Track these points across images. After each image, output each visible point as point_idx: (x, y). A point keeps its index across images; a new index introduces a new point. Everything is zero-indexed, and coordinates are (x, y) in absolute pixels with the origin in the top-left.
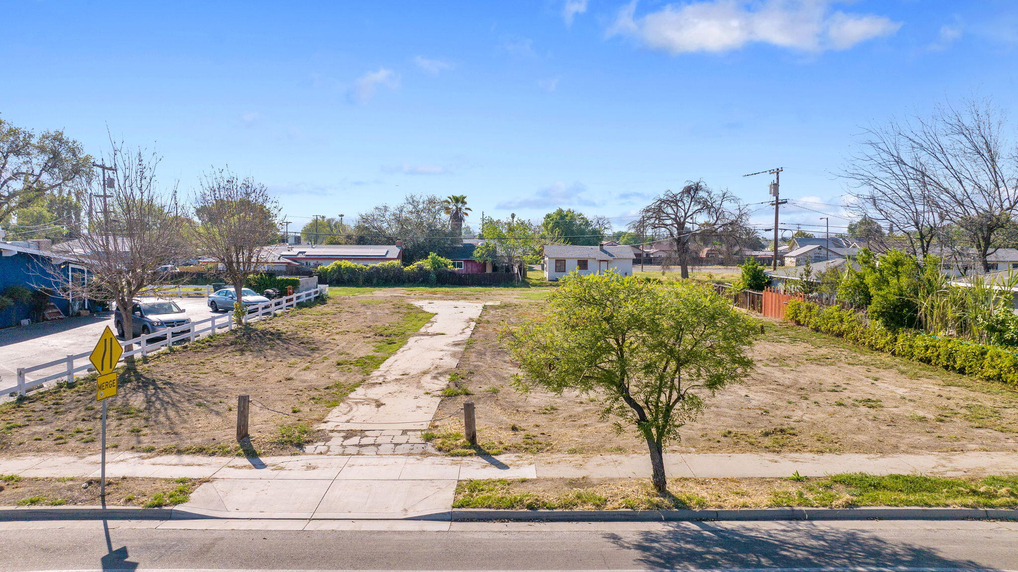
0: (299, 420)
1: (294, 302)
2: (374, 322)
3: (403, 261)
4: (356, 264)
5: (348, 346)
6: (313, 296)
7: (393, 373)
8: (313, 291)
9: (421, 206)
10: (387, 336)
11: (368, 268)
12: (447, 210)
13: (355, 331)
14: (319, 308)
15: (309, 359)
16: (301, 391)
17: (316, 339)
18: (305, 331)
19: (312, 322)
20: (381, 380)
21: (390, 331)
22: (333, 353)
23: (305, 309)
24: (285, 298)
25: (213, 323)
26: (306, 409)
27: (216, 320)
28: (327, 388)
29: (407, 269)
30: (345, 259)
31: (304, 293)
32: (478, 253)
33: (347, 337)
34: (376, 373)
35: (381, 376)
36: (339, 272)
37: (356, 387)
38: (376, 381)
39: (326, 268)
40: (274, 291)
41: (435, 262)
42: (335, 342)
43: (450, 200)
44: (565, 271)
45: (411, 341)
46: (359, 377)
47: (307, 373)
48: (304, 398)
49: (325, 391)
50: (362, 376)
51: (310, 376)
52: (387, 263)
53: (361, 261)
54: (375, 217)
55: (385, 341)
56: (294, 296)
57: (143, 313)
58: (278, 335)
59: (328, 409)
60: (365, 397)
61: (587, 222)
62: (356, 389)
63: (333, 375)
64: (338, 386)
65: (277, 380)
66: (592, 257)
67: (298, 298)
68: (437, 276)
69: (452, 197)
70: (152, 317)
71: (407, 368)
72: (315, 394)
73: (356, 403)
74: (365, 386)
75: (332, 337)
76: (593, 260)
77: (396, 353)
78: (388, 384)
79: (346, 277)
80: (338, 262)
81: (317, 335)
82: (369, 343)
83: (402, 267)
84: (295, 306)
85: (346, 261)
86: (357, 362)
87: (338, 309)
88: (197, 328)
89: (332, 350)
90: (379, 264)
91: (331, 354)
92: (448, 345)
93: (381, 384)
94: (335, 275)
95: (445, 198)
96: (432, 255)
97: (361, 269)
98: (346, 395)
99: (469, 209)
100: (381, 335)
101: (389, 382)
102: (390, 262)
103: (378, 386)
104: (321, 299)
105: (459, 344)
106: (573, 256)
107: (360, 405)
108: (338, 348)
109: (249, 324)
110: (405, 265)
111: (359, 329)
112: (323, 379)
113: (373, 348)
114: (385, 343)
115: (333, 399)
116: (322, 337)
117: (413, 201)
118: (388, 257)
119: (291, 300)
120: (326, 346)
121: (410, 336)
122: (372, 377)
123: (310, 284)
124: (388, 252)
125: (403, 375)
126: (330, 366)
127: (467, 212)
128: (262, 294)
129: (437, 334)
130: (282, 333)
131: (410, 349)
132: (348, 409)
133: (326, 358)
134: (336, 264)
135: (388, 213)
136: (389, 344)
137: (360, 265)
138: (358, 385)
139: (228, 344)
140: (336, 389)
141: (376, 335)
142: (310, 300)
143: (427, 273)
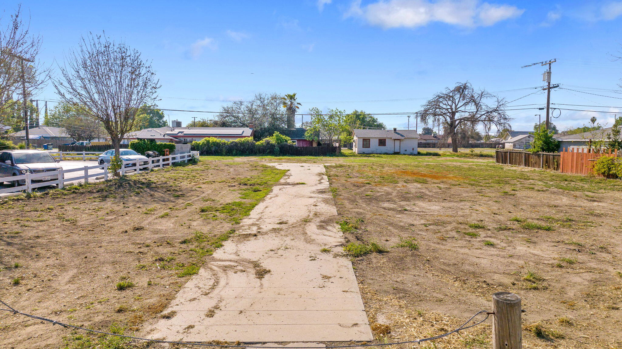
0: (120, 311)
1: (170, 161)
2: (237, 175)
3: (254, 138)
4: (220, 139)
5: (213, 193)
6: (186, 159)
7: (268, 221)
8: (186, 154)
9: (266, 102)
10: (251, 185)
11: (229, 143)
12: (285, 104)
13: (220, 181)
14: (191, 167)
15: (171, 205)
16: (148, 246)
17: (184, 187)
18: (175, 182)
19: (182, 175)
20: (254, 230)
21: (253, 182)
22: (198, 200)
23: (179, 167)
24: (161, 158)
25: (86, 172)
26: (142, 281)
27: (89, 170)
28: (184, 242)
29: (258, 143)
30: (213, 136)
31: (179, 155)
32: (308, 133)
33: (213, 186)
34: (246, 221)
35: (253, 224)
36: (208, 145)
37: (223, 240)
38: (249, 232)
39: (198, 142)
40: (154, 153)
41: (278, 139)
42: (201, 190)
43: (286, 97)
44: (369, 147)
45: (276, 189)
46: (227, 227)
47: (164, 221)
48: (148, 260)
49: (182, 246)
50: (230, 225)
51: (167, 225)
52: (243, 139)
53: (223, 138)
54: (234, 109)
55: (250, 189)
56: (170, 157)
57: (14, 162)
58: (149, 185)
59: (179, 280)
60: (237, 258)
61: (374, 119)
62: (223, 243)
63: (195, 223)
64: (199, 238)
65: (122, 230)
66: (389, 137)
67: (174, 158)
68: (280, 148)
69: (287, 95)
70: (22, 166)
71: (281, 215)
72: (165, 251)
73: (225, 269)
74: (236, 239)
75: (198, 186)
76: (390, 139)
77: (264, 200)
78: (266, 236)
79: (213, 149)
80: (207, 139)
81: (185, 184)
82: (234, 190)
83: (254, 142)
84: (171, 164)
85: (213, 138)
86: (224, 208)
87: (206, 168)
88: (67, 176)
89: (198, 196)
90: (237, 140)
91: (196, 201)
92: (313, 192)
93: (255, 235)
94: (205, 148)
95: (283, 95)
96: (276, 133)
97: (225, 144)
98: (209, 253)
99: (299, 104)
100: (246, 185)
101: (266, 233)
102: (245, 138)
103: (252, 238)
104: (193, 161)
105: (325, 192)
106: (375, 137)
107: (230, 273)
108: (203, 195)
109: (126, 176)
110: (257, 141)
111: (224, 180)
112: (181, 228)
113: (240, 195)
114: (250, 191)
115: (190, 260)
116: (189, 186)
117: (261, 98)
118: (243, 135)
119: (168, 159)
120: (192, 193)
121: (272, 185)
122: (243, 226)
123: (184, 149)
124: (243, 132)
125: (281, 223)
126: (192, 213)
127: (299, 106)
128: (143, 154)
129: (298, 184)
130: (153, 183)
131: (277, 196)
132: (211, 282)
133: (189, 205)
134: (206, 140)
135: (242, 107)
136: (255, 191)
137: (224, 140)
138: (226, 237)
139: (95, 191)
140: (196, 244)
141: (240, 184)
142: (184, 161)
143: (273, 146)
